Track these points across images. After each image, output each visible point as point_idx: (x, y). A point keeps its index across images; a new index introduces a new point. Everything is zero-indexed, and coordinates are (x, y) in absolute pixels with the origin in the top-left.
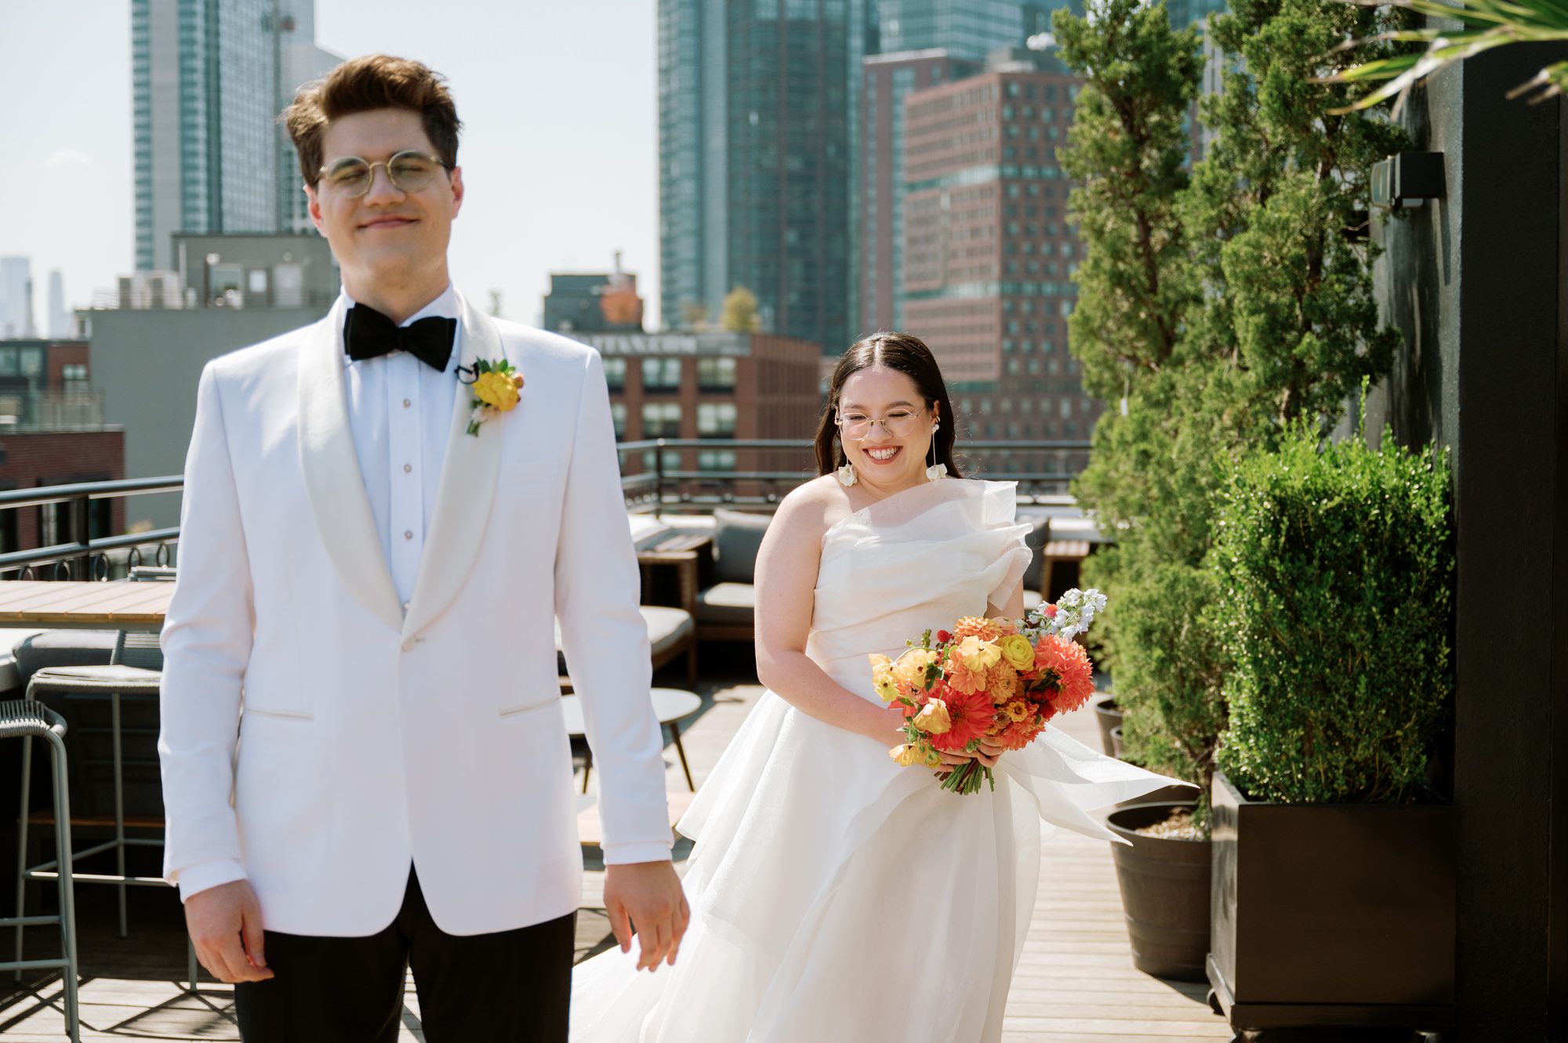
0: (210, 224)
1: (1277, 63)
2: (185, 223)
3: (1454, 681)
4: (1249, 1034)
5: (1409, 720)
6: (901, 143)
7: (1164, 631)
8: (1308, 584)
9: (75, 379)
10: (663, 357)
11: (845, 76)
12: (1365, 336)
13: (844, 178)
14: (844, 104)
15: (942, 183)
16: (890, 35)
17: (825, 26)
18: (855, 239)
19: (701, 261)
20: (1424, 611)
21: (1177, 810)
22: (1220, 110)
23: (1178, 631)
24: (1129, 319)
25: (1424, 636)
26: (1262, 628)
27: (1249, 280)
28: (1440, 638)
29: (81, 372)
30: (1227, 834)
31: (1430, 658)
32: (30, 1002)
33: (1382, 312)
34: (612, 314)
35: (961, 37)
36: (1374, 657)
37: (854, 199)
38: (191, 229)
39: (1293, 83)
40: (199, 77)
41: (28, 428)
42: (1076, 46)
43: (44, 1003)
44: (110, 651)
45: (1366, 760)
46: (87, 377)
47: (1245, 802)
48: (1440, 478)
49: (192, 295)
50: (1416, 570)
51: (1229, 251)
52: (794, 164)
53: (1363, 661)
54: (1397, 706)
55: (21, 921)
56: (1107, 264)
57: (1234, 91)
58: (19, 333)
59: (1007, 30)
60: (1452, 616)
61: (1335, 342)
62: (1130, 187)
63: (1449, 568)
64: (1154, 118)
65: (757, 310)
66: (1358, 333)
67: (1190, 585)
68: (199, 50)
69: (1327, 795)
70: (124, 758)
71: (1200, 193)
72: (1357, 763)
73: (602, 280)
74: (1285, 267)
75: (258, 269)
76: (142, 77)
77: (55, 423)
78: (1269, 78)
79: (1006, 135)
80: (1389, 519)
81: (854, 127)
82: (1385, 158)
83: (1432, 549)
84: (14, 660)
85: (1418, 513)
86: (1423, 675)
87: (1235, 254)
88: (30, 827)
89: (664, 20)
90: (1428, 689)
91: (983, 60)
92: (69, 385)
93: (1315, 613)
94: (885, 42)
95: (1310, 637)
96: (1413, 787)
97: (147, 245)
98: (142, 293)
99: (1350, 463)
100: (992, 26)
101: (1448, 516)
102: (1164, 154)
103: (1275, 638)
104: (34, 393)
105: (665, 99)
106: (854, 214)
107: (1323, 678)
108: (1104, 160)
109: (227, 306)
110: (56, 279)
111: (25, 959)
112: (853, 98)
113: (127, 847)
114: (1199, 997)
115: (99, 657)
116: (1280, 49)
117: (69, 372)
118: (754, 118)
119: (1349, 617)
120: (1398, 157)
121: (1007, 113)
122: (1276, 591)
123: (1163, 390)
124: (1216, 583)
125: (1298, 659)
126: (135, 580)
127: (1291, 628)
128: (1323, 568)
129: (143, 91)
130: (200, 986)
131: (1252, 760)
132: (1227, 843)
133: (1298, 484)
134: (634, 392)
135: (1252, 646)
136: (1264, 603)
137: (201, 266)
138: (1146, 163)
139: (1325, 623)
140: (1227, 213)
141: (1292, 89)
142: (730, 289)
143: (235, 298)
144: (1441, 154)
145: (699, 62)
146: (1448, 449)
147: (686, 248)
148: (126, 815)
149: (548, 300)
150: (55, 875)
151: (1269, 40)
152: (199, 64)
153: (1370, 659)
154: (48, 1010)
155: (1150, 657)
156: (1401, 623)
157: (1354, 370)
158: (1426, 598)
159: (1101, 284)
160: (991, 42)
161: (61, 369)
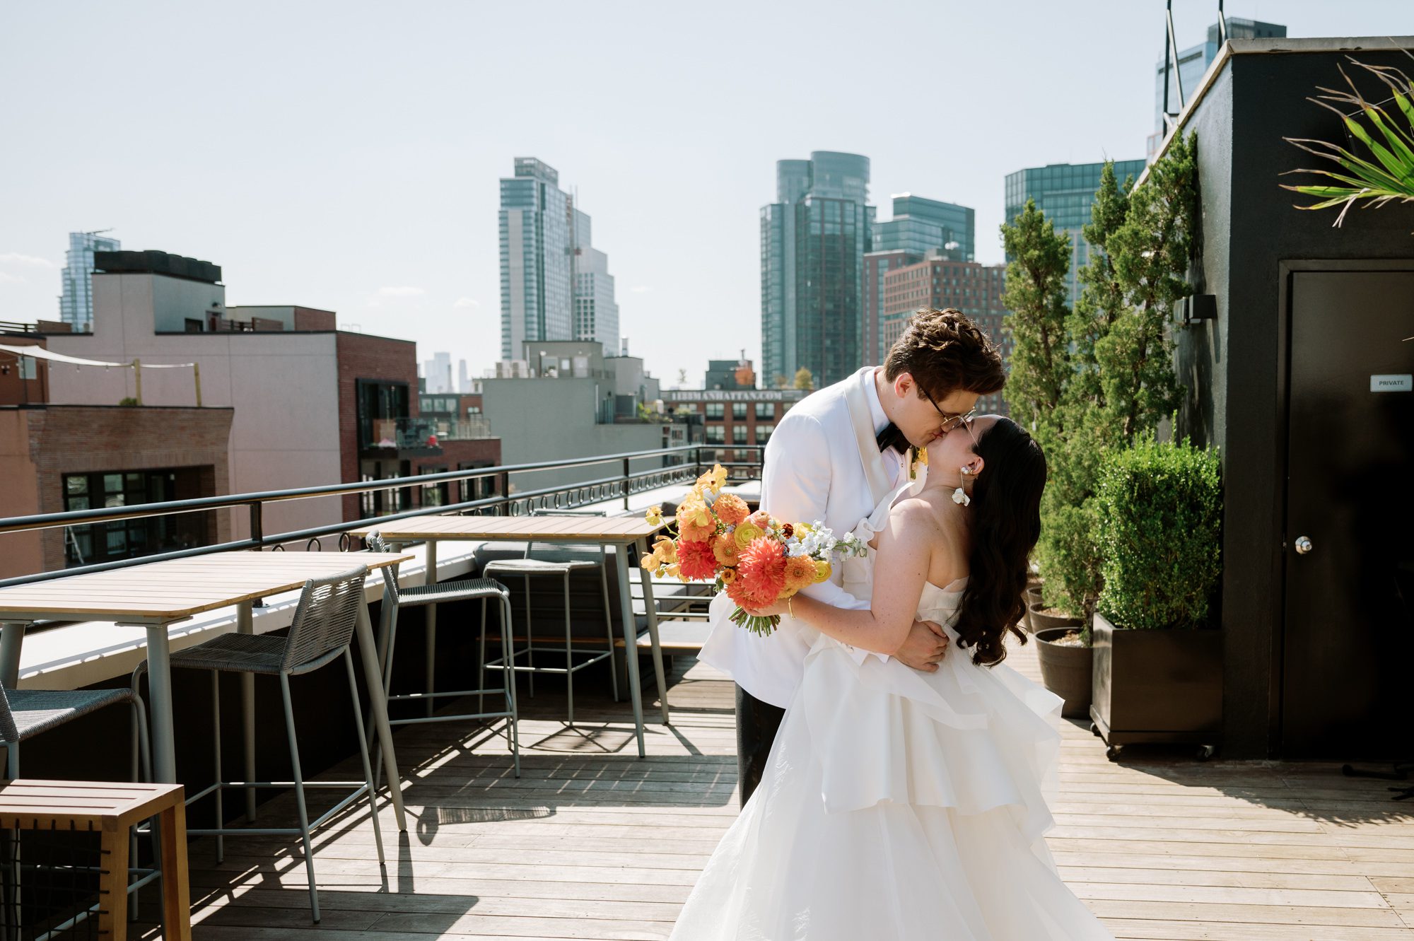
0: (539, 337)
1: (1125, 250)
2: (527, 336)
3: (1223, 567)
4: (1117, 747)
5: (1199, 586)
6: (883, 296)
7: (1066, 542)
8: (1149, 517)
9: (474, 413)
10: (766, 402)
11: (855, 263)
12: (1169, 389)
13: (854, 313)
14: (854, 277)
15: (904, 315)
16: (876, 242)
17: (844, 237)
18: (859, 344)
19: (783, 355)
20: (1208, 531)
21: (1069, 632)
22: (1088, 274)
23: (1072, 540)
24: (1038, 382)
25: (1207, 544)
26: (1125, 539)
27: (1109, 361)
28: (1215, 545)
29: (477, 410)
30: (1104, 645)
31: (1210, 555)
32: (488, 732)
33: (1178, 377)
34: (741, 381)
35: (912, 243)
36: (1182, 555)
37: (859, 324)
38: (530, 339)
39: (1133, 259)
40: (533, 263)
41: (452, 438)
42: (1011, 242)
43: (495, 733)
44: (524, 552)
45: (1177, 607)
46: (481, 412)
47: (1115, 629)
48: (1215, 463)
49: (533, 371)
50: (1203, 510)
51: (1099, 346)
52: (830, 306)
53: (1176, 557)
54: (1193, 580)
55: (481, 692)
56: (1025, 353)
57: (1097, 265)
58: (445, 391)
59: (934, 240)
60: (1221, 534)
61: (1154, 394)
62: (1038, 314)
63: (1220, 509)
64: (1050, 279)
65: (812, 378)
66: (1165, 388)
67: (1079, 518)
68: (533, 250)
69: (1157, 625)
70: (531, 606)
71: (1077, 317)
72: (1172, 608)
73: (735, 363)
74: (1128, 354)
75: (566, 359)
76: (505, 263)
77: (466, 435)
78: (1121, 257)
79: (934, 292)
80: (1190, 483)
81: (859, 288)
82: (1181, 298)
83: (1211, 499)
84: (473, 556)
85: (1205, 480)
86: (1207, 564)
87: (1103, 347)
88: (486, 642)
89: (764, 235)
90: (1209, 571)
91: (923, 254)
92: (472, 416)
93: (1152, 532)
94: (874, 246)
95: (1149, 544)
96: (1201, 622)
97: (508, 347)
98: (508, 370)
99: (1168, 455)
100: (928, 238)
101: (1220, 481)
102: (1055, 297)
103: (1131, 545)
104: (454, 421)
105: (765, 274)
106: (859, 331)
107: (1156, 565)
108: (1025, 300)
109: (550, 376)
110: (463, 363)
111: (484, 712)
112: (858, 274)
113: (533, 652)
114: (1087, 728)
115: (518, 555)
116: (1126, 242)
117: (470, 410)
118: (809, 284)
119: (1169, 535)
120: (1191, 298)
121: (935, 281)
122: (1133, 521)
123: (1058, 417)
124: (1096, 516)
125: (1143, 555)
126: (536, 515)
127: (1140, 540)
128: (1156, 509)
129: (505, 270)
130: (575, 724)
131: (1117, 608)
132: (1104, 649)
133: (1145, 466)
134: (751, 419)
135: (1118, 548)
136: (1126, 526)
137: (537, 356)
138: (1045, 302)
139: (1157, 537)
140: (1092, 327)
141: (1133, 265)
142: (798, 369)
143: (554, 373)
144: (1214, 296)
145: (782, 256)
146: (1218, 447)
147: (776, 348)
148: (532, 635)
149: (707, 373)
150: (502, 667)
151: (1120, 237)
152: (533, 257)
153: (1180, 556)
154: (497, 736)
155: (1059, 554)
156: (1196, 537)
157: (1168, 408)
158: (1209, 524)
159: (1023, 363)
160: (927, 246)
161: (467, 408)
